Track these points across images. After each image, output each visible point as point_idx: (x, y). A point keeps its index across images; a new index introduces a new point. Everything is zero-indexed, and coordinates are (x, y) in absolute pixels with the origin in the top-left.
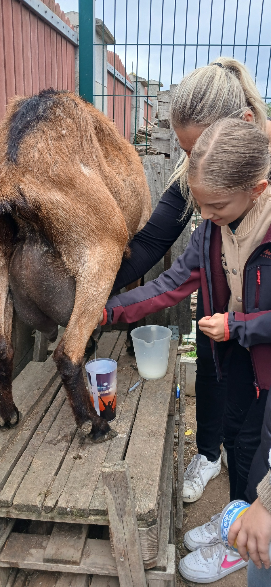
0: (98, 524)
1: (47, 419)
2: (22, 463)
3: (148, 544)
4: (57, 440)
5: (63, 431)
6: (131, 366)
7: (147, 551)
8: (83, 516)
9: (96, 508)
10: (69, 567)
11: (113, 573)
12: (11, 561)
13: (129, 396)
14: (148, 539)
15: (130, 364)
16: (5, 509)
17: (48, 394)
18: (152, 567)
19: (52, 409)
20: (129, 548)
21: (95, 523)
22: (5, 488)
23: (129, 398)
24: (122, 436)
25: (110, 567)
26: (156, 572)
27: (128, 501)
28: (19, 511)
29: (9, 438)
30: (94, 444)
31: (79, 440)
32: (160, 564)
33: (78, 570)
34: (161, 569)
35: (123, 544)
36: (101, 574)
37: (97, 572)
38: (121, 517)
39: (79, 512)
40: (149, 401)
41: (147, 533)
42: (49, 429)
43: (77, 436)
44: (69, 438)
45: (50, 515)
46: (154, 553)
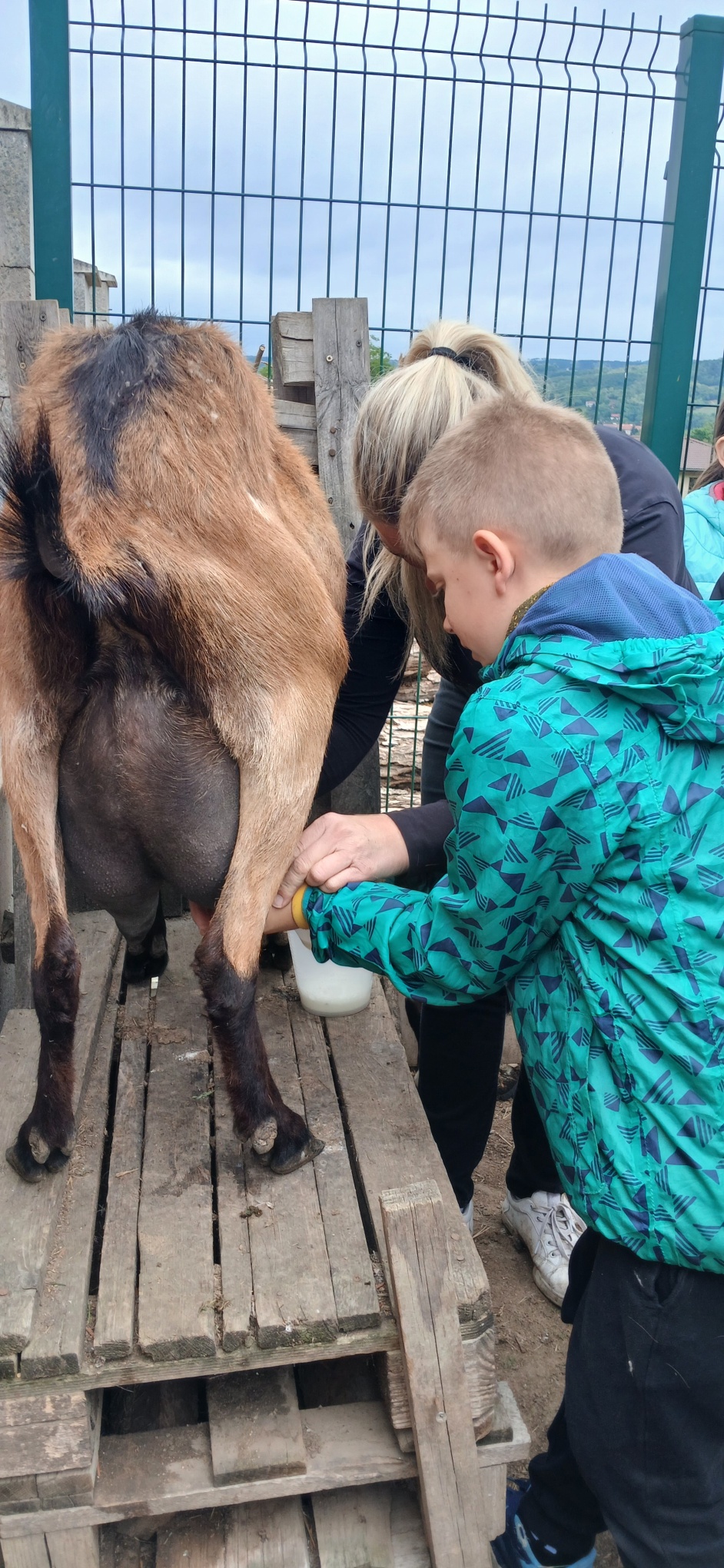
0: (360, 1351)
1: (124, 1141)
2: (114, 1249)
3: (481, 1377)
4: (178, 1184)
5: (180, 1162)
6: (274, 990)
7: (478, 1394)
8: (322, 1340)
9: (355, 1313)
10: (281, 1484)
11: (387, 1474)
12: (129, 1502)
13: (303, 1059)
14: (480, 1365)
15: (270, 989)
16: (116, 1364)
17: (95, 1083)
18: (484, 1434)
19: (125, 1116)
20: (449, 1392)
21: (351, 1353)
22: (103, 1314)
23: (307, 1063)
24: (335, 1148)
25: (380, 1461)
26: (490, 1447)
27: (446, 1272)
28: (157, 1361)
29: (55, 1196)
30: (277, 1178)
31: (232, 1175)
32: (499, 1425)
33: (302, 1485)
34: (500, 1437)
35: (434, 1383)
36: (359, 1484)
37: (350, 1479)
38: (430, 1317)
39: (314, 1330)
40: (359, 1064)
41: (478, 1352)
42: (142, 1163)
43: (223, 1168)
44: (207, 1175)
45: (238, 1355)
46: (491, 1399)
